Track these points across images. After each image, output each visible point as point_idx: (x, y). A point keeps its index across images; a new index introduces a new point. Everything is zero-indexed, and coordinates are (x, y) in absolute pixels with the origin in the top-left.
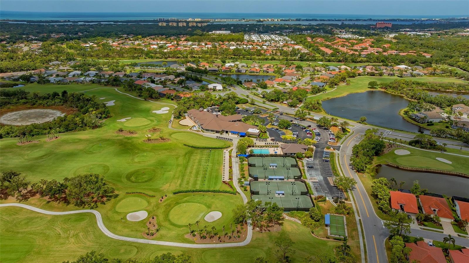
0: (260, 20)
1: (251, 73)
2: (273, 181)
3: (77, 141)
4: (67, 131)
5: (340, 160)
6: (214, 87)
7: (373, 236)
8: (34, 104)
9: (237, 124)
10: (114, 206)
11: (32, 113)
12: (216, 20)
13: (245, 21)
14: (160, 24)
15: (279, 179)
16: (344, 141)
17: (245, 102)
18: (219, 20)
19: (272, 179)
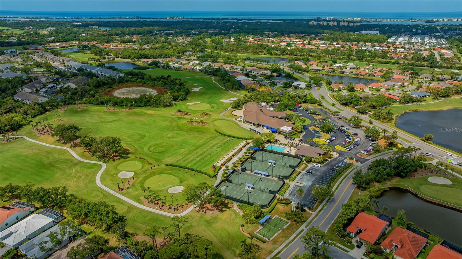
0: (432, 20)
1: (354, 75)
2: (257, 175)
3: (143, 114)
4: (146, 106)
5: (351, 173)
6: (297, 84)
7: (299, 248)
8: (144, 84)
9: (274, 120)
10: (118, 165)
11: (137, 90)
12: (378, 20)
13: (413, 21)
14: (311, 23)
15: (265, 175)
16: (380, 155)
17: (313, 102)
18: (380, 20)
19: (258, 173)
